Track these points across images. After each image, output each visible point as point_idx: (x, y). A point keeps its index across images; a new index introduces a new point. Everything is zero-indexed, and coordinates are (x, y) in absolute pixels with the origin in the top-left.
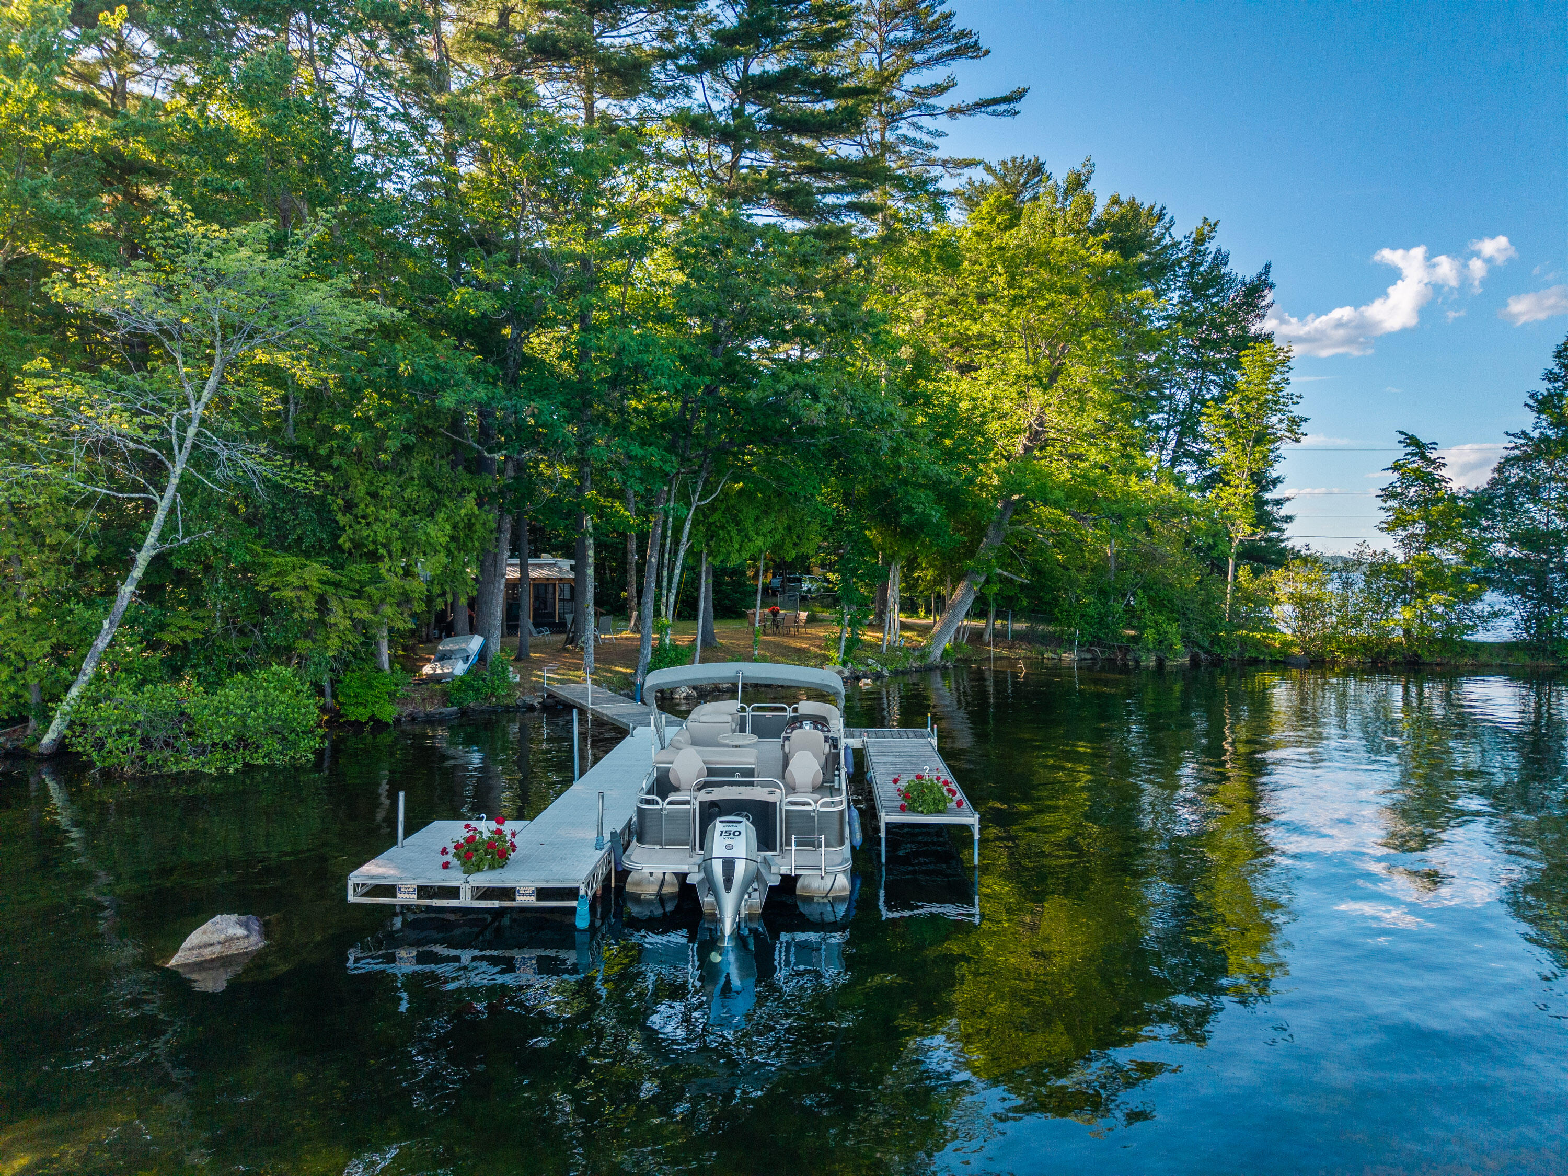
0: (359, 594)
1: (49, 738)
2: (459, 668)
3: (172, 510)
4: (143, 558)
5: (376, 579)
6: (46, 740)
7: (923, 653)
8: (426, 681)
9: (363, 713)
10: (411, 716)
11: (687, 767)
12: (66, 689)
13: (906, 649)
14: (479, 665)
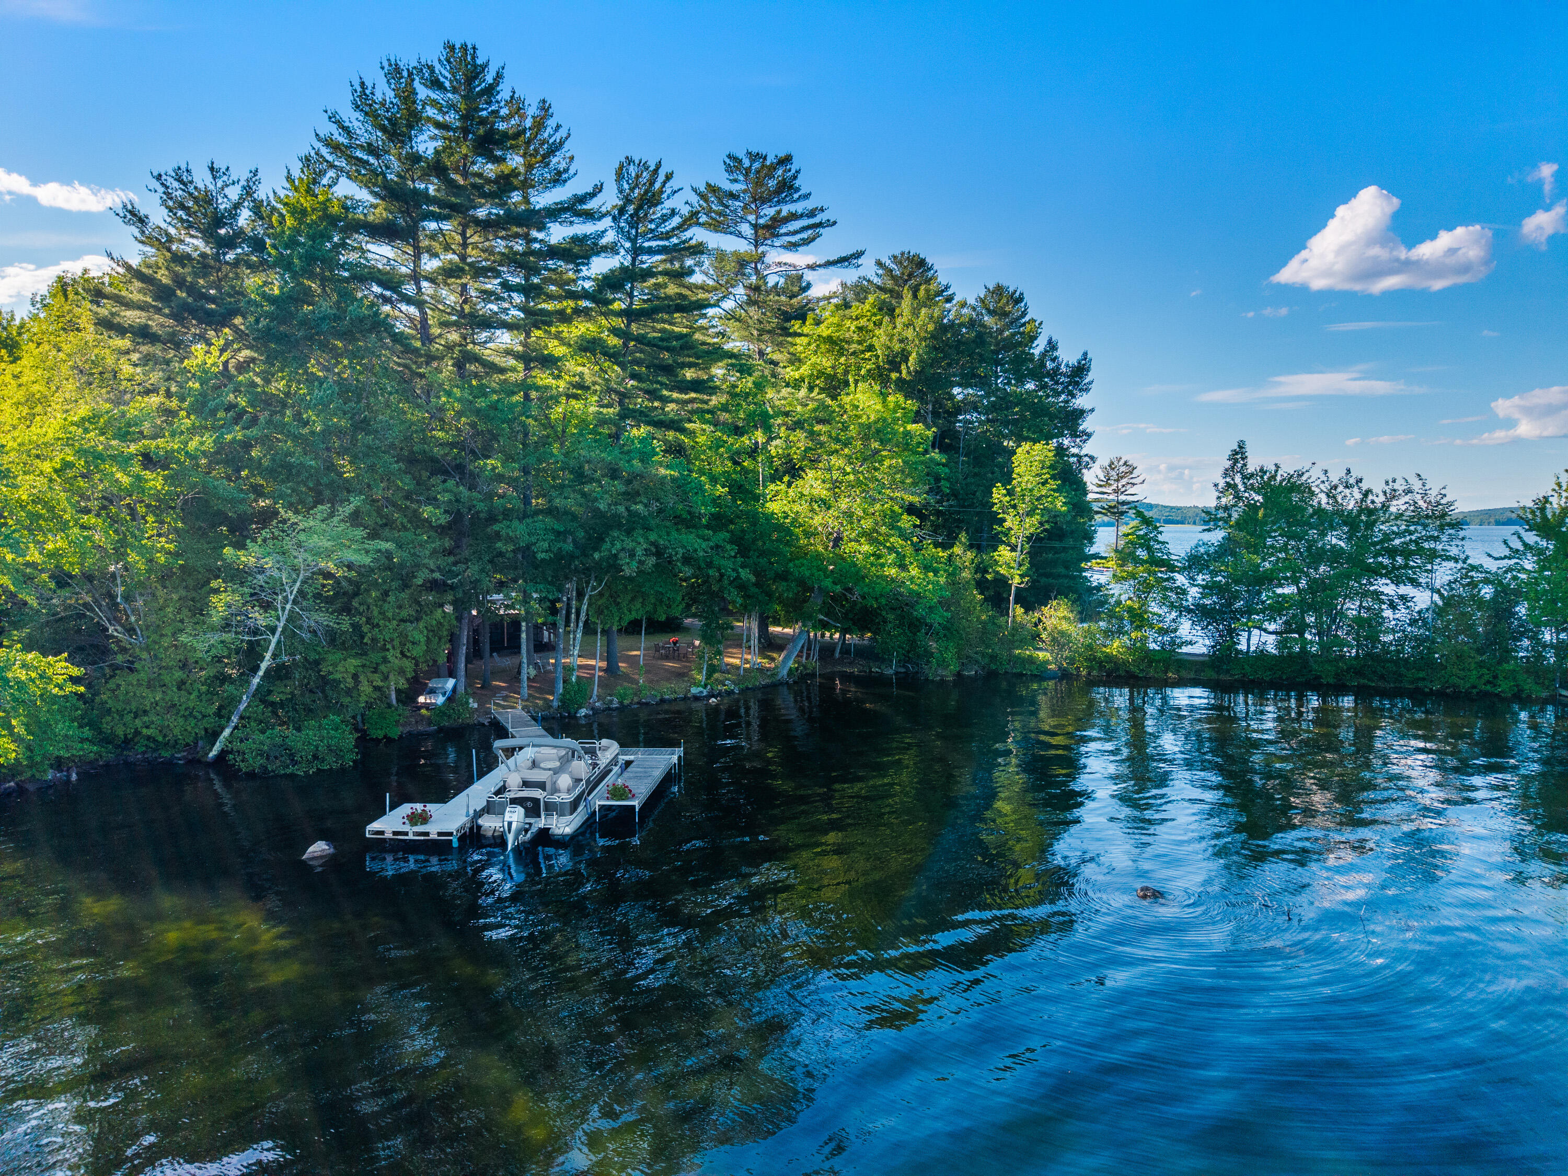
0: (375, 671)
1: (213, 753)
2: (440, 700)
3: (279, 642)
4: (264, 666)
5: (385, 660)
6: (211, 755)
7: (773, 673)
8: (419, 708)
9: (380, 734)
10: (410, 733)
11: (514, 781)
12: (223, 729)
13: (761, 670)
14: (451, 698)
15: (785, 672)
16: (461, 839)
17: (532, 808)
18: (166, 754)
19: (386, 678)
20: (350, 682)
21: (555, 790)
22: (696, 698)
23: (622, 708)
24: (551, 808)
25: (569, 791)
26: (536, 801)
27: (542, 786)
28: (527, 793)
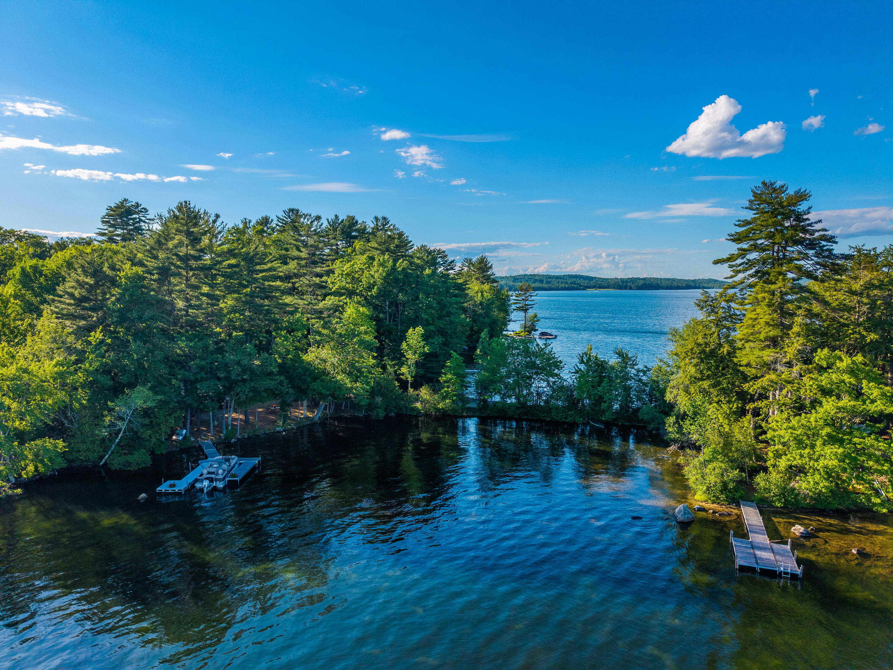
2: (181, 438)
3: (125, 429)
4: (120, 436)
5: (160, 429)
6: (101, 464)
7: (312, 419)
8: (173, 441)
9: (158, 453)
10: (170, 452)
11: (205, 472)
12: (105, 456)
13: (307, 418)
14: (185, 438)
15: (317, 418)
16: (185, 491)
17: (211, 480)
18: (85, 463)
19: (160, 435)
20: (148, 438)
21: (218, 474)
22: (278, 432)
23: (249, 438)
24: (217, 480)
25: (222, 474)
26: (212, 478)
27: (213, 473)
28: (209, 476)
